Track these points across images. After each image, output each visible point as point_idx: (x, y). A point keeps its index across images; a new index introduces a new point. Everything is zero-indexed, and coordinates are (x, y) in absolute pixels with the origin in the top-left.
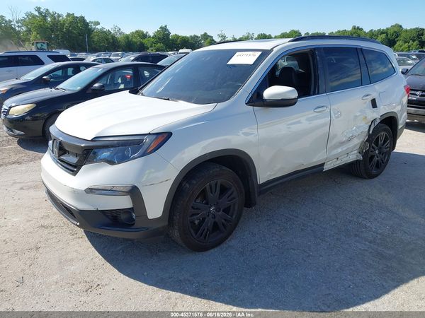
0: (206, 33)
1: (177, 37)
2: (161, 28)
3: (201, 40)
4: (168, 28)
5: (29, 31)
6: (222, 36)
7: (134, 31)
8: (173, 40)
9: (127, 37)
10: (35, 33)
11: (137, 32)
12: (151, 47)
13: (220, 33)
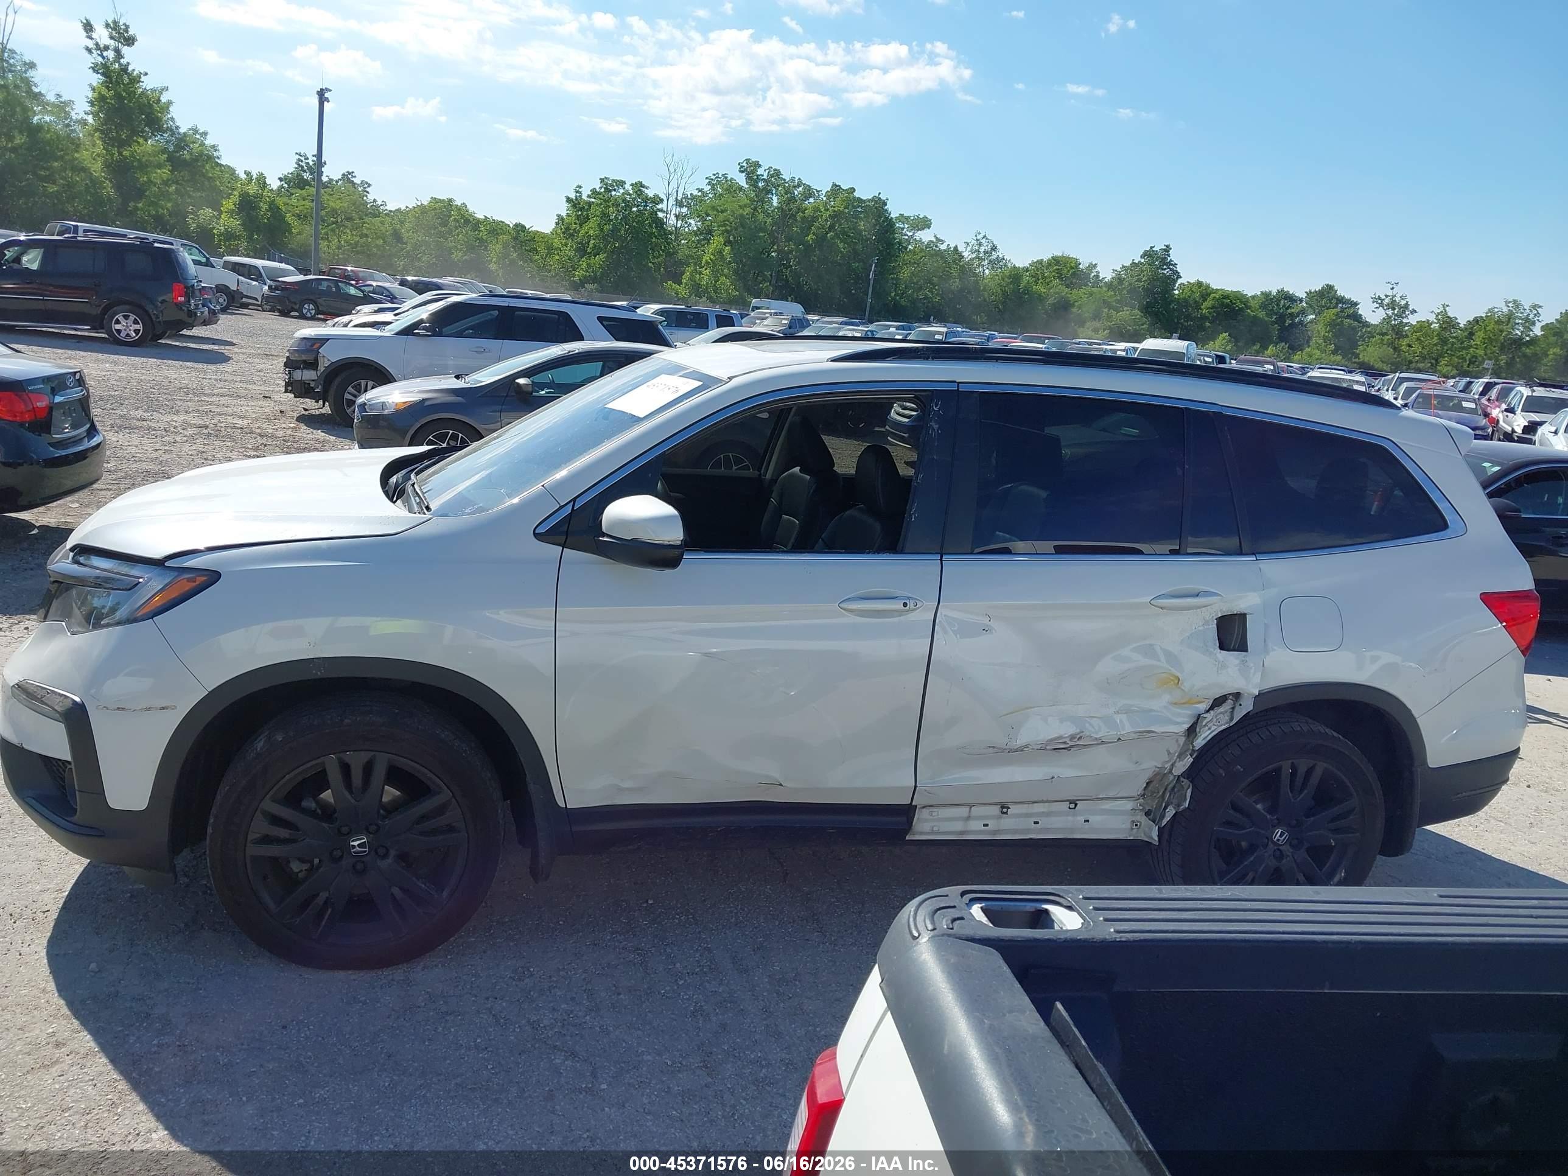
0: (1330, 288)
1: (1203, 291)
2: (1146, 254)
3: (1303, 312)
4: (1174, 257)
5: (706, 234)
6: (1392, 305)
7: (1046, 257)
8: (1184, 303)
9: (1016, 275)
10: (717, 241)
11: (1056, 260)
12: (1096, 317)
13: (1383, 291)
